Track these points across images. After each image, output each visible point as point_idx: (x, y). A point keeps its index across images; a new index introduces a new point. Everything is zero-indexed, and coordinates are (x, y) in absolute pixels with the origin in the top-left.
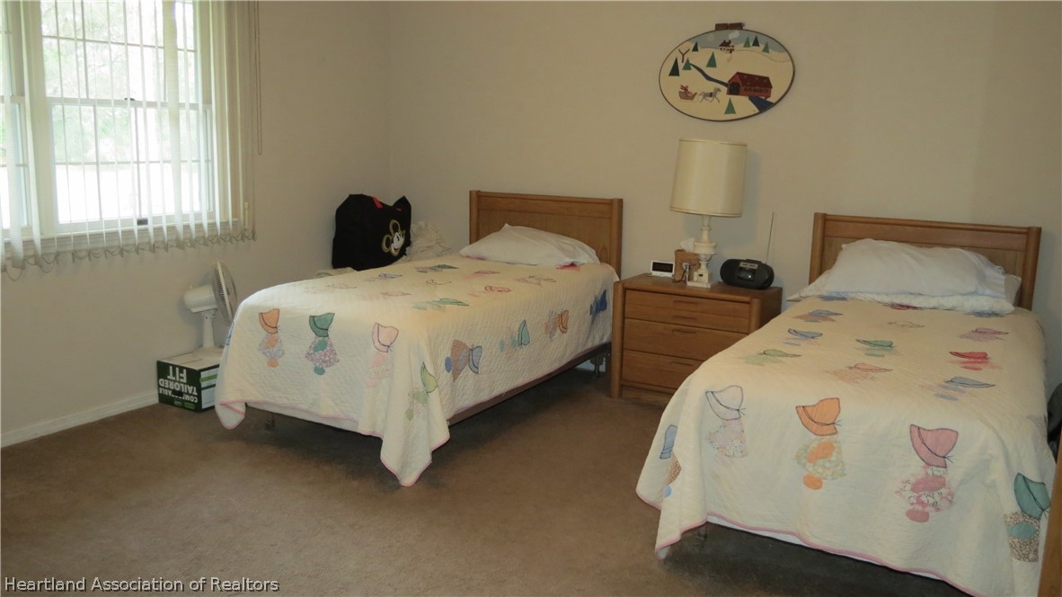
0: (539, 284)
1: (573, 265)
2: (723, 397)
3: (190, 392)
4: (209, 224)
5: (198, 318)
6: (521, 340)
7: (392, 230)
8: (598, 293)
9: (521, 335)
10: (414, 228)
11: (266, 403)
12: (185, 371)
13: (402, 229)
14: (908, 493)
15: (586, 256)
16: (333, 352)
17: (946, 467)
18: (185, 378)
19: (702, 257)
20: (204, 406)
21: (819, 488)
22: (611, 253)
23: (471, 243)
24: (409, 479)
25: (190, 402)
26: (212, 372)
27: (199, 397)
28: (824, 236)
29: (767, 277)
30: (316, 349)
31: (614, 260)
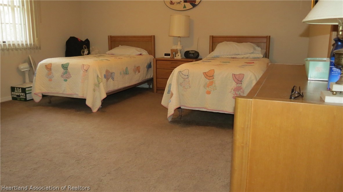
0: (131, 58)
1: (141, 54)
2: (183, 73)
3: (23, 95)
4: (26, 44)
5: (23, 73)
6: (126, 73)
7: (84, 48)
8: (148, 62)
9: (126, 71)
10: (91, 49)
11: (49, 93)
12: (20, 88)
13: (87, 48)
14: (233, 92)
15: (145, 53)
16: (69, 74)
17: (242, 84)
18: (21, 91)
19: (179, 50)
20: (27, 99)
21: (210, 94)
22: (152, 52)
23: (109, 50)
24: (95, 110)
25: (23, 98)
26: (30, 89)
27: (26, 96)
28: (213, 42)
29: (197, 55)
30: (64, 74)
31: (153, 54)
